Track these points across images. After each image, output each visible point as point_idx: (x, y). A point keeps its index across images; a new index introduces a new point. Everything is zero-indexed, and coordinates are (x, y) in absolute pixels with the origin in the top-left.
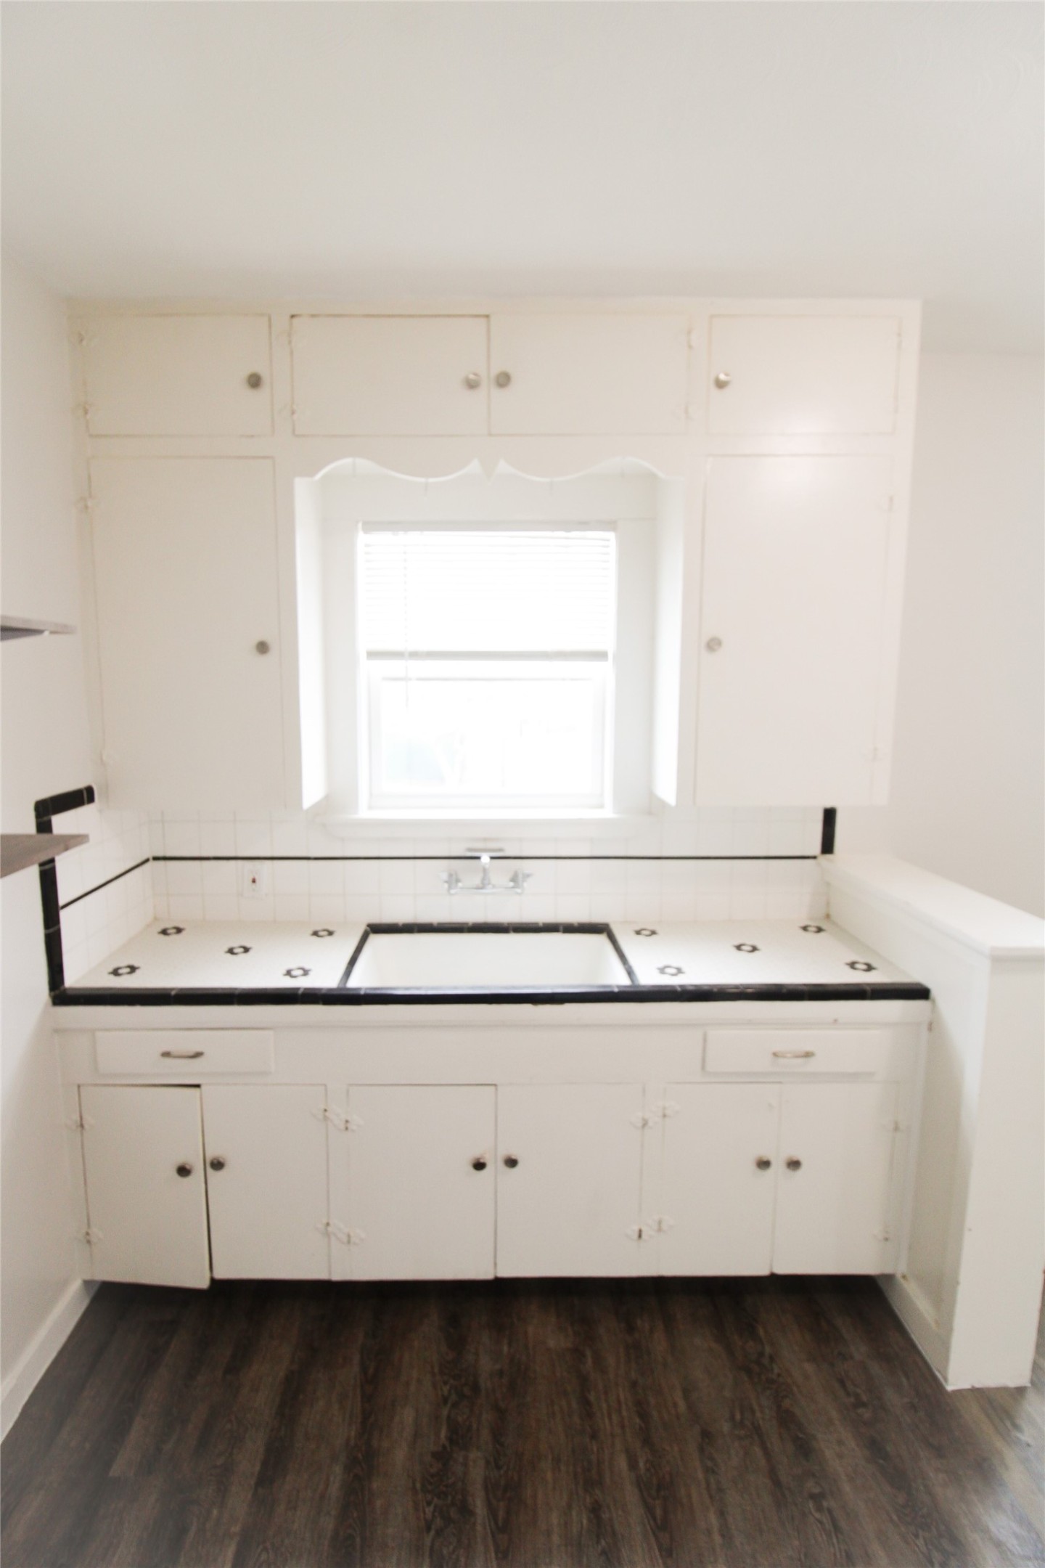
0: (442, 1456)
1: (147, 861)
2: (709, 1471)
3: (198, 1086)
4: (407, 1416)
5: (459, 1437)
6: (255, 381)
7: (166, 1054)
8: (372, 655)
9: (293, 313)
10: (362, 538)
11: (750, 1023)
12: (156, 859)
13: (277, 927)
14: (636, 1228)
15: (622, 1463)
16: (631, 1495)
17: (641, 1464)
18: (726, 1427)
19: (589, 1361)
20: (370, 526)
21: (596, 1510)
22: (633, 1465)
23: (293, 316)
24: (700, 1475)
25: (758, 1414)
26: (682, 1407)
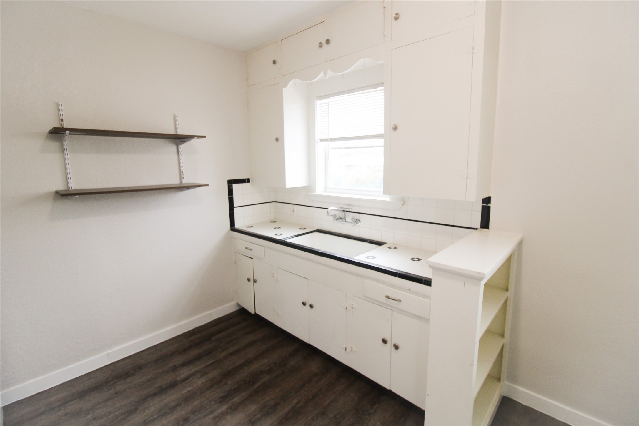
0: (262, 372)
1: (273, 202)
2: (313, 419)
3: (252, 258)
4: (266, 361)
5: (269, 372)
6: (274, 62)
7: (246, 248)
8: (322, 140)
9: (282, 39)
10: (319, 102)
11: (377, 280)
12: (275, 202)
13: (290, 224)
14: (345, 346)
15: (295, 401)
16: (288, 408)
17: (299, 405)
18: (331, 415)
19: (316, 378)
20: (321, 98)
21: (277, 404)
22: (297, 404)
23: (282, 40)
24: (309, 418)
25: (345, 420)
26: (327, 403)
